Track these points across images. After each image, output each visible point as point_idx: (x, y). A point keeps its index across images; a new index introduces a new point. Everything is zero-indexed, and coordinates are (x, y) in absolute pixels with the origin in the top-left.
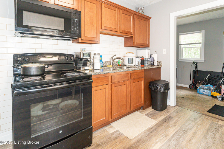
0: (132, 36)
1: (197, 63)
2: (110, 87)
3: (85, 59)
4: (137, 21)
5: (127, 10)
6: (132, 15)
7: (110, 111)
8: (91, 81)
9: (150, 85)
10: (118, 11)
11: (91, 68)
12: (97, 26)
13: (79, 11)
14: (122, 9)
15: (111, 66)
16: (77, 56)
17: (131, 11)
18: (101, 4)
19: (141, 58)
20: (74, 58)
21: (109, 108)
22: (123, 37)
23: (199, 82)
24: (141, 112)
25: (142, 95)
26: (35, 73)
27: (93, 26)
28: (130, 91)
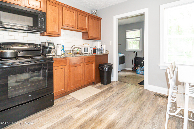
0: (87, 31)
1: (136, 52)
2: (68, 67)
3: (50, 47)
4: (91, 21)
5: (83, 12)
6: (87, 16)
7: (68, 84)
8: (53, 61)
9: (99, 67)
10: (75, 13)
11: (54, 54)
12: (59, 23)
13: (45, 12)
14: (79, 12)
15: (71, 53)
16: (43, 45)
17: (86, 13)
18: (62, 7)
19: (94, 48)
20: (41, 46)
21: (67, 82)
22: (81, 32)
23: (138, 65)
24: (93, 86)
25: (93, 74)
26: (10, 56)
27: (56, 23)
28: (83, 71)
